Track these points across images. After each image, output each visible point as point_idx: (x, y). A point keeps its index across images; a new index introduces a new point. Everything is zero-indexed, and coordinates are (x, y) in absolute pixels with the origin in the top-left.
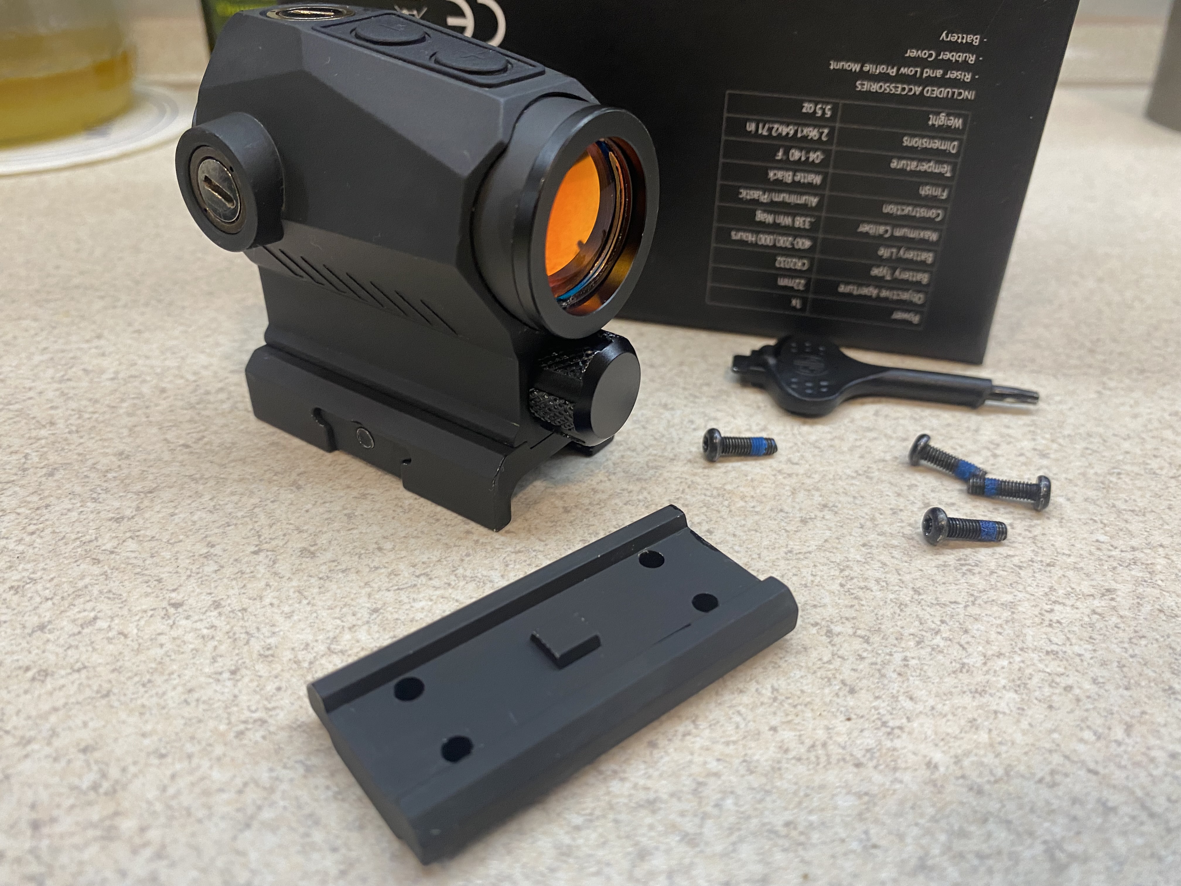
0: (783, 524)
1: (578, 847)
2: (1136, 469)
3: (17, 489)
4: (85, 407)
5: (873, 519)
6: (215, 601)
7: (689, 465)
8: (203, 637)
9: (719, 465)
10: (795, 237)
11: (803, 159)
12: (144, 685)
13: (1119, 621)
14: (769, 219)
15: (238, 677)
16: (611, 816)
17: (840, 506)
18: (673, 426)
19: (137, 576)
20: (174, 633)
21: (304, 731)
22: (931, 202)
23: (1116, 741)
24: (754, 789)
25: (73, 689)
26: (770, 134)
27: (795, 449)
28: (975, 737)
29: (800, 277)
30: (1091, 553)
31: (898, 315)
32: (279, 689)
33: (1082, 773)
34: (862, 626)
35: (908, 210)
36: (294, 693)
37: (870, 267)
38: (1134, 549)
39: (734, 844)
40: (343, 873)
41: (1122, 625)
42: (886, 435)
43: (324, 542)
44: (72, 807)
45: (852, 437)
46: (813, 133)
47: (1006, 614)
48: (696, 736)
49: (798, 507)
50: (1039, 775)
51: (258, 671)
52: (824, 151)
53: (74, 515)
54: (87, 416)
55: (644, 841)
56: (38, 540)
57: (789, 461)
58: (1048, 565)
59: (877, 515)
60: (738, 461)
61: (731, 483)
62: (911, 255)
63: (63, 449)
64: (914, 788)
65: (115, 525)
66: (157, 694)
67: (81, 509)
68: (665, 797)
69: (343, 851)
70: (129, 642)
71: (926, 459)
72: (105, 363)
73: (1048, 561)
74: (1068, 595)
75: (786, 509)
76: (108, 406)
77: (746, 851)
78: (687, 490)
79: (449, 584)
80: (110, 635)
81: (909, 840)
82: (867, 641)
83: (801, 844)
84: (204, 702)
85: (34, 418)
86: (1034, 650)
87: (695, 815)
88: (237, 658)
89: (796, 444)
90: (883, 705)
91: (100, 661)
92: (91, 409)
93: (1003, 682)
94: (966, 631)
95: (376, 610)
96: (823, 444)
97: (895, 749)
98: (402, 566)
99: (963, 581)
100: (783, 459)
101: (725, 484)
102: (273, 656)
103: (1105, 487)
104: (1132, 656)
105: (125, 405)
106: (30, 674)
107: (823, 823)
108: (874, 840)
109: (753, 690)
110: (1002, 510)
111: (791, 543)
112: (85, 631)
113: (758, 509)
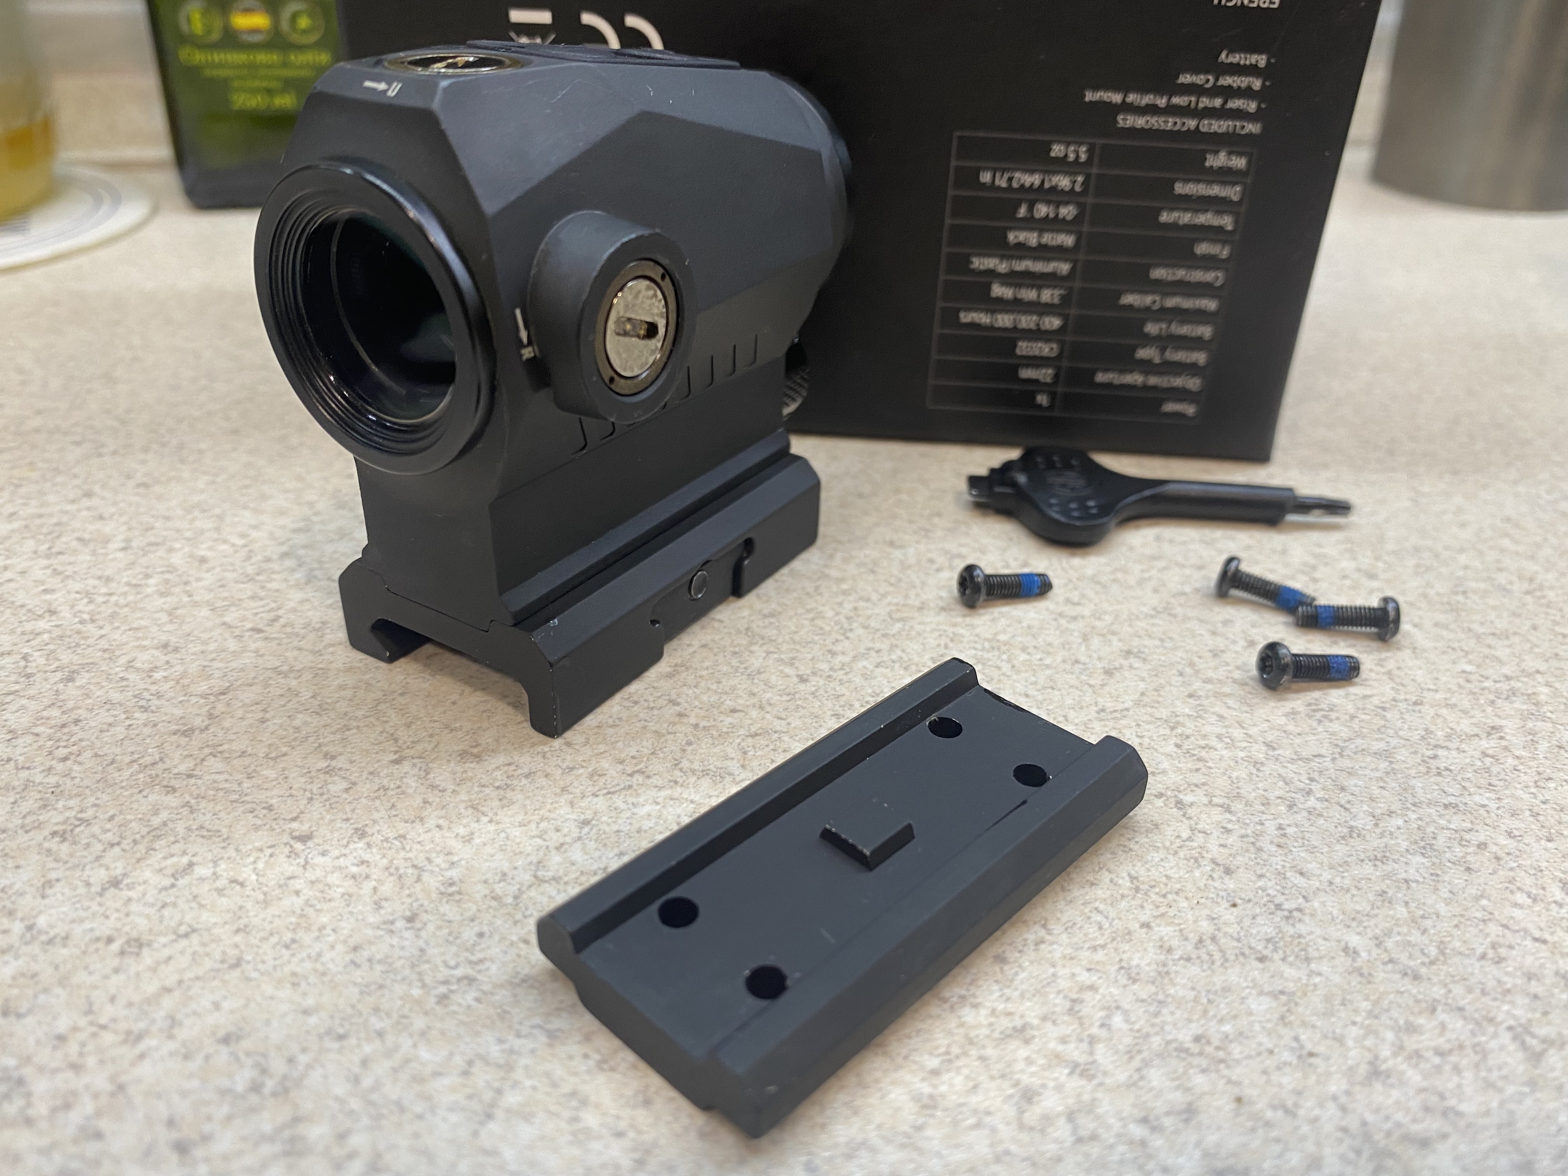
0: (1084, 678)
1: (943, 1096)
2: (1482, 586)
3: (24, 702)
4: (95, 587)
5: (1192, 664)
6: (357, 829)
7: (944, 613)
8: (354, 877)
9: (982, 611)
10: (1041, 315)
11: (1051, 215)
12: (287, 947)
13: (1516, 762)
14: (1008, 293)
15: (418, 925)
16: (973, 1052)
17: (1146, 650)
18: (909, 567)
19: (235, 805)
20: (310, 875)
21: (532, 986)
22: (1210, 262)
23: (1556, 902)
24: (1143, 1001)
25: (184, 961)
26: (1010, 185)
27: (1071, 586)
28: (1391, 912)
29: (1048, 367)
30: (1460, 687)
31: (1170, 407)
32: (481, 935)
33: (1528, 942)
34: (1218, 792)
35: (1181, 273)
36: (503, 939)
37: (1133, 349)
38: (1508, 678)
39: (1138, 1070)
40: (640, 1163)
41: (1520, 767)
42: (1177, 564)
43: (490, 740)
44: (229, 1118)
45: (1137, 568)
46: (1064, 183)
47: (1384, 765)
48: (1051, 944)
49: (1095, 656)
50: (1480, 951)
51: (444, 915)
52: (1077, 205)
53: (120, 731)
54: (100, 599)
55: (1026, 1079)
56: (76, 767)
57: (1068, 601)
58: (1415, 703)
59: (1196, 659)
60: (1007, 604)
61: (1004, 632)
62: (1185, 330)
63: (78, 645)
64: (1337, 979)
65: (183, 741)
66: (309, 957)
67: (128, 722)
68: (1036, 1022)
69: (631, 1134)
70: (248, 891)
71: (1237, 587)
72: (108, 528)
73: (1414, 699)
74: (1448, 737)
75: (1083, 659)
76: (128, 584)
77: (1156, 1077)
79: (676, 782)
80: (219, 884)
81: (1350, 1043)
82: (1228, 810)
83: (1222, 1061)
84: (380, 962)
85: (22, 606)
86: (1429, 804)
87: (1081, 1041)
88: (409, 900)
89: (1070, 581)
90: (1270, 884)
91: (214, 920)
92: (104, 590)
93: (1405, 845)
94: (1343, 789)
95: (586, 823)
96: (1104, 579)
97: (1300, 936)
98: (605, 764)
99: (1320, 729)
100: (1061, 599)
101: (996, 634)
102: (459, 893)
103: (1454, 609)
104: (1544, 803)
105: (151, 581)
106: (115, 947)
107: (1241, 1034)
108: (1309, 1047)
109: (1107, 881)
110: (1342, 644)
111: (1100, 699)
112: (181, 882)
113: (1048, 661)
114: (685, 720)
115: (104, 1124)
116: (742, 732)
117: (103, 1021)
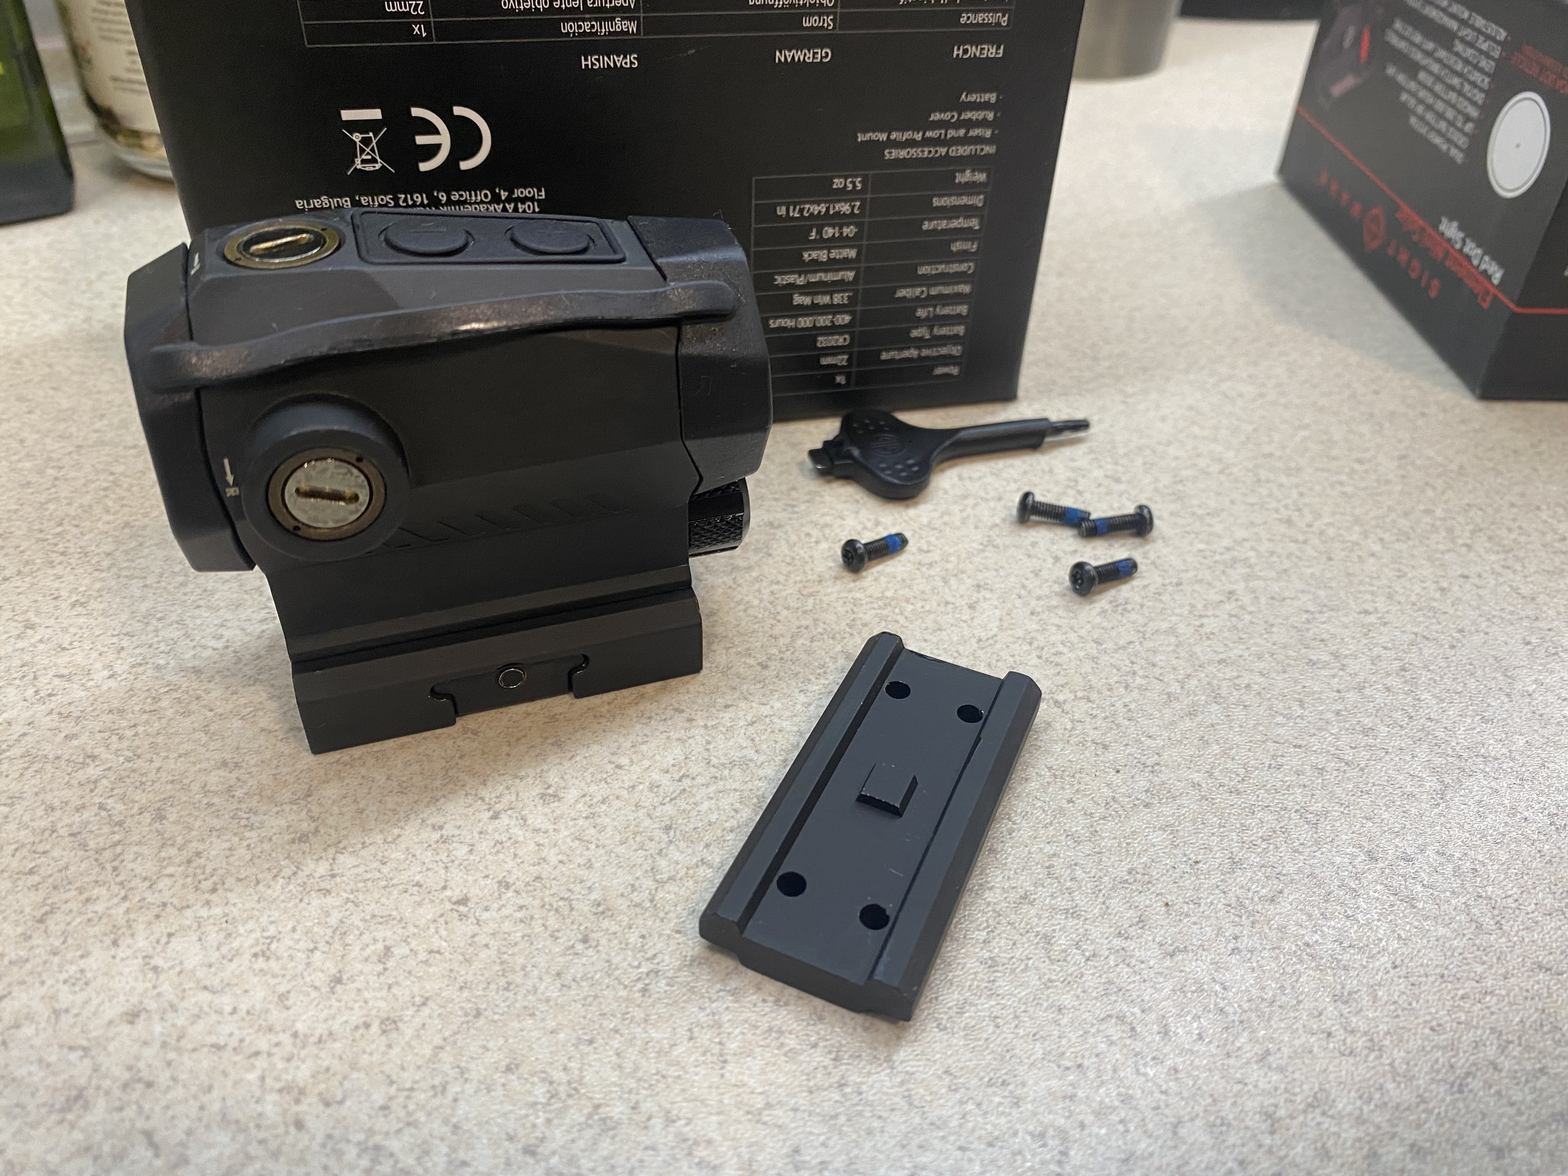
0: (956, 615)
1: (998, 956)
2: (1190, 472)
3: (135, 849)
4: (113, 722)
5: (1024, 587)
7: (839, 582)
8: (521, 921)
10: (834, 314)
11: (837, 235)
12: (506, 989)
13: (1250, 617)
14: (807, 300)
15: (593, 943)
16: (1003, 920)
17: (989, 581)
18: (795, 544)
19: (388, 890)
20: (487, 929)
21: (700, 964)
22: (964, 256)
23: (1299, 716)
24: (1089, 855)
25: (436, 1023)
26: (802, 215)
28: (1211, 751)
29: (843, 353)
30: (1200, 563)
31: (939, 371)
32: (643, 937)
34: (1077, 688)
35: (941, 268)
36: (660, 935)
37: (909, 331)
38: (1228, 549)
39: (1104, 903)
40: (837, 1060)
41: (1254, 620)
42: (982, 499)
43: (556, 780)
45: (956, 508)
46: (845, 208)
47: (1173, 639)
48: (1019, 830)
49: (958, 594)
50: (1267, 763)
51: (607, 930)
52: (857, 225)
53: (243, 852)
55: (1042, 930)
56: (231, 895)
57: (920, 550)
58: (1177, 584)
59: (1025, 581)
60: (879, 563)
61: (887, 589)
62: (947, 311)
63: (142, 783)
64: (1195, 807)
65: (304, 846)
66: (528, 991)
68: (1031, 888)
69: (822, 1043)
70: (448, 956)
71: (1037, 515)
72: (78, 658)
73: (1175, 581)
74: (1205, 607)
75: (950, 600)
76: (144, 712)
78: (855, 609)
79: (716, 778)
80: (421, 957)
82: (1089, 700)
83: (1148, 883)
84: (582, 979)
85: (58, 758)
86: (1210, 663)
87: (1063, 893)
88: (575, 926)
90: (1134, 750)
91: (437, 986)
92: (125, 723)
93: (1204, 698)
94: (1154, 665)
95: (668, 828)
96: (937, 524)
97: (1164, 783)
99: (1125, 621)
101: (882, 592)
102: (608, 909)
103: (1179, 497)
104: (1274, 644)
107: (1153, 861)
111: (975, 632)
113: (927, 608)
114: (695, 723)
116: (742, 723)
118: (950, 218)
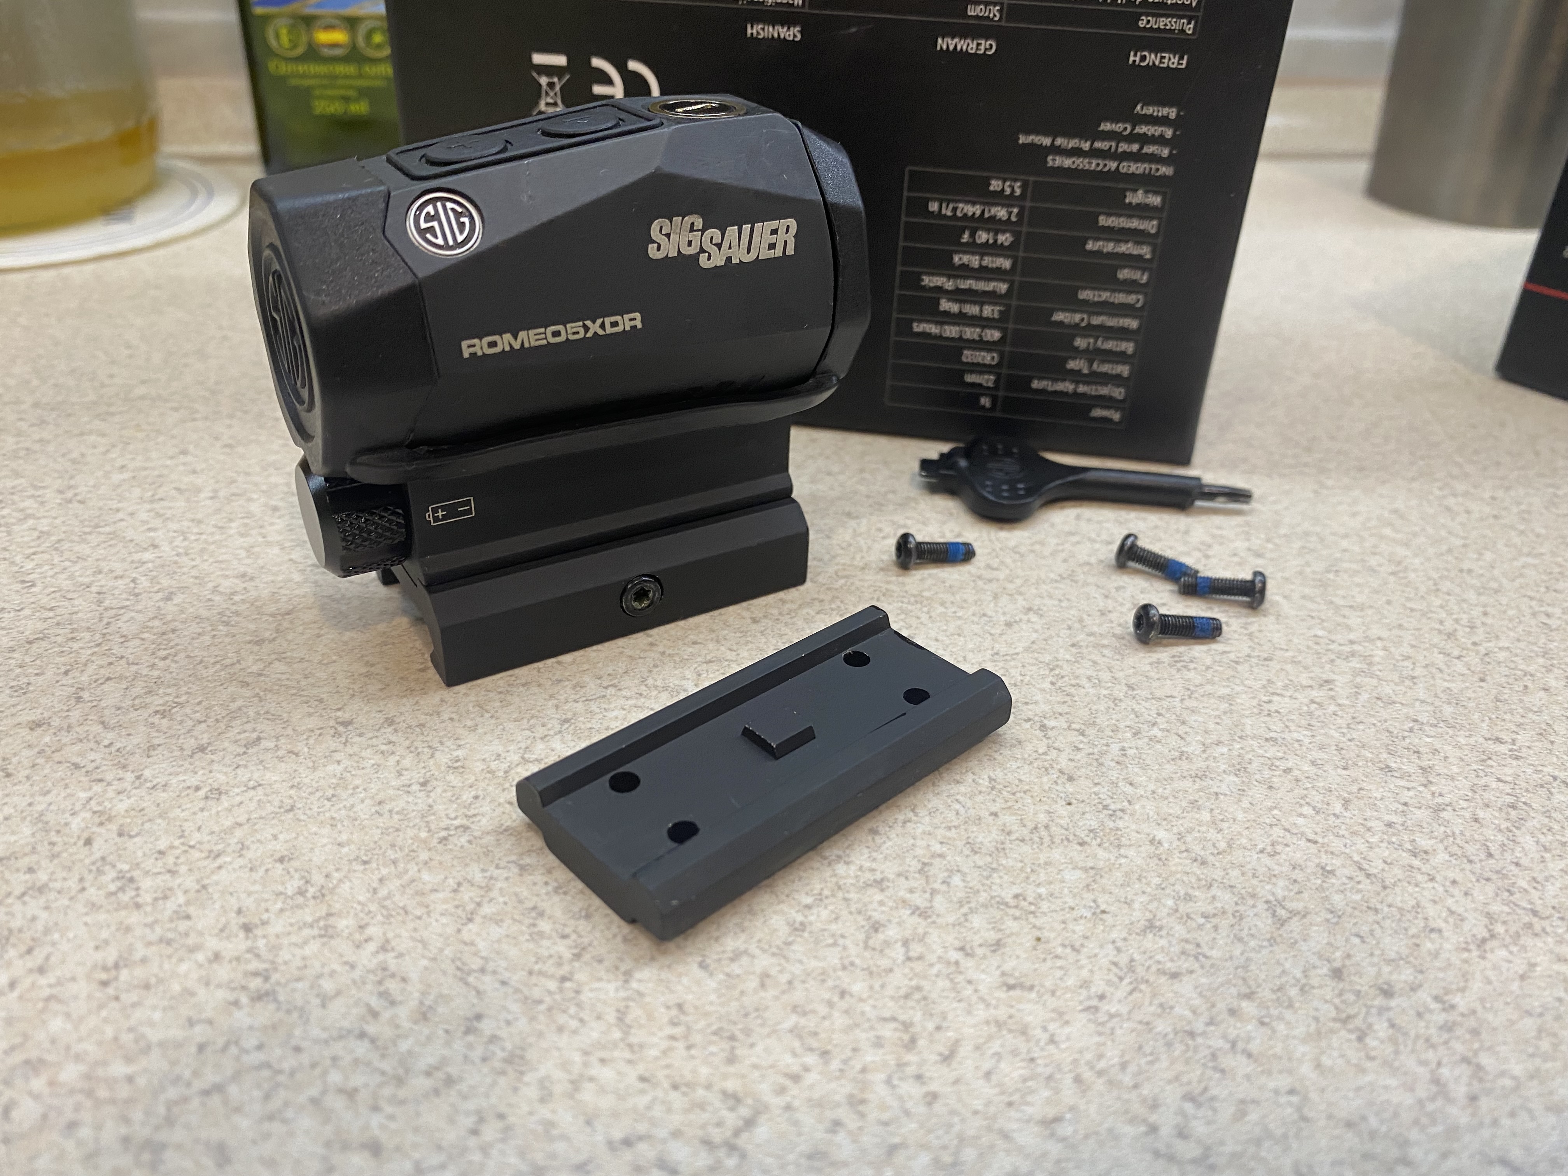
0: (987, 628)
1: (811, 923)
2: (1354, 566)
3: (133, 614)
4: (189, 528)
5: (1081, 621)
6: (387, 719)
7: (882, 573)
8: (382, 752)
9: (914, 572)
10: (983, 327)
11: (991, 241)
12: (328, 800)
13: (1337, 708)
14: (954, 308)
15: (429, 788)
16: (840, 894)
17: (1045, 609)
18: (860, 535)
19: (294, 697)
20: (349, 750)
21: (511, 834)
22: (1131, 286)
23: (1334, 815)
24: (979, 867)
25: (253, 805)
26: (955, 214)
27: (994, 554)
28: (1197, 816)
29: (990, 373)
30: (1308, 647)
31: (1097, 413)
32: (476, 797)
33: (1303, 843)
34: (1076, 720)
35: (1105, 296)
36: (492, 801)
37: (1065, 360)
38: (1352, 642)
39: (965, 915)
40: (577, 956)
41: (1339, 713)
42: (1089, 539)
44: (282, 910)
45: (1054, 541)
46: (1001, 213)
47: (1224, 706)
48: (916, 823)
49: (1001, 611)
50: (1260, 846)
51: (450, 782)
52: (1013, 233)
53: (207, 638)
54: (193, 537)
55: (876, 916)
56: (173, 665)
57: (989, 567)
58: (1266, 659)
59: (1085, 617)
60: (935, 566)
61: (929, 589)
62: (1110, 345)
63: (175, 573)
64: (1139, 862)
65: (256, 648)
66: (345, 807)
67: (213, 633)
68: (892, 877)
69: (574, 937)
70: (301, 759)
71: (1133, 560)
72: (199, 481)
73: (1266, 656)
74: (1286, 687)
75: (990, 613)
76: (215, 526)
77: (977, 921)
78: (882, 598)
79: (640, 694)
80: (280, 753)
81: (1136, 906)
82: (1083, 734)
83: (1031, 913)
84: (397, 813)
85: (132, 541)
86: (1255, 737)
87: (925, 892)
88: (424, 771)
89: (994, 550)
90: (1103, 790)
91: (274, 778)
92: (195, 530)
93: (1223, 767)
94: (1184, 723)
95: (566, 721)
96: (1023, 549)
97: (1118, 829)
98: (586, 678)
99: (1178, 676)
100: (982, 565)
101: (922, 591)
102: (463, 767)
103: (1323, 584)
104: (1350, 740)
105: (233, 525)
106: (202, 793)
107: (1052, 895)
108: (1103, 907)
109: (970, 781)
110: (1216, 610)
111: (997, 646)
112: (250, 751)
113: (960, 614)
114: (655, 648)
115: (191, 910)
116: (699, 659)
117: (192, 843)
118: (1118, 241)
